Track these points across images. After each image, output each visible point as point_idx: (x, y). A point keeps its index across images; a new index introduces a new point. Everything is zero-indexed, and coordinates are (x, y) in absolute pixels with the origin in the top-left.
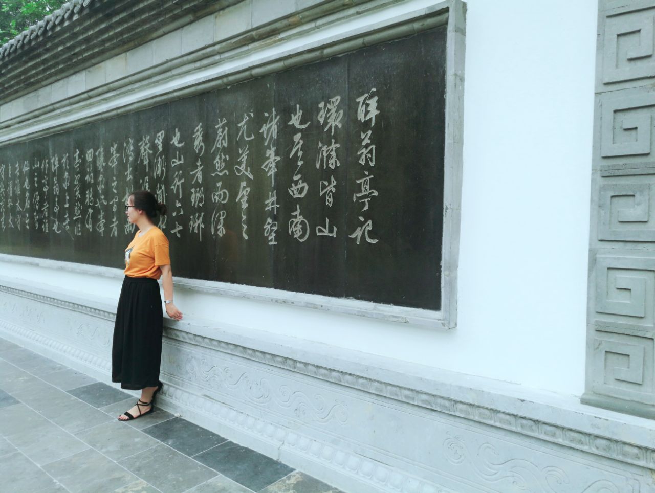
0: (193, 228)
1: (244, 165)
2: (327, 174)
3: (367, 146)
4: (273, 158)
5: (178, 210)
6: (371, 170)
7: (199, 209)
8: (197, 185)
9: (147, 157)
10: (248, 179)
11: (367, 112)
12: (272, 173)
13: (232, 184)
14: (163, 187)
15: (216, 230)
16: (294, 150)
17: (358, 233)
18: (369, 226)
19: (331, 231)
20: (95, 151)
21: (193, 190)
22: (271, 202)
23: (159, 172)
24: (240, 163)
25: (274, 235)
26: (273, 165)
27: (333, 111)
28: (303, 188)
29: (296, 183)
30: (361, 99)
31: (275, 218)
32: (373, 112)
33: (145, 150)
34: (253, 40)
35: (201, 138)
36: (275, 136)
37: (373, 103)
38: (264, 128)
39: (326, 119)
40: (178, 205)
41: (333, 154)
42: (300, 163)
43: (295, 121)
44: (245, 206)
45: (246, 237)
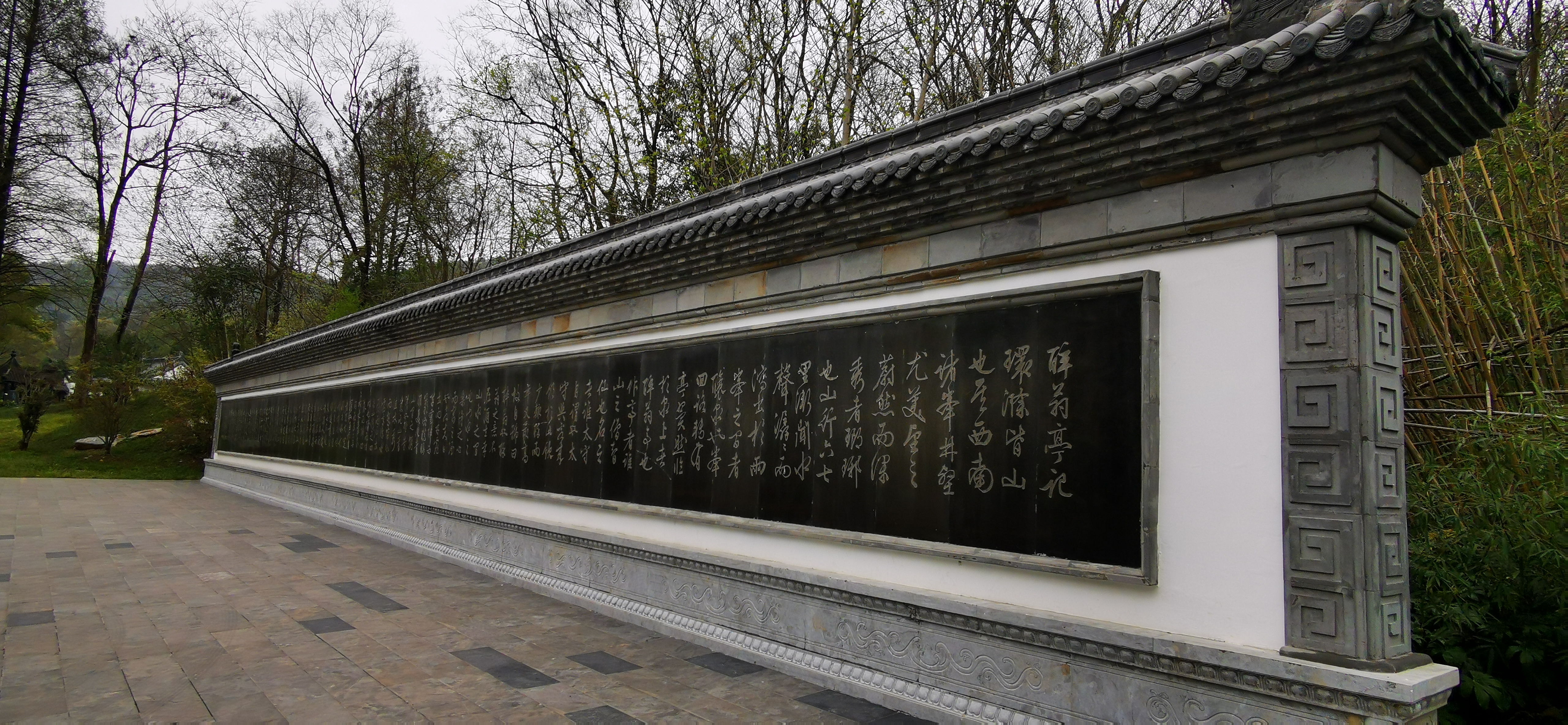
0: (847, 473)
1: (914, 407)
2: (1015, 423)
3: (1059, 398)
4: (950, 401)
5: (827, 451)
6: (1064, 423)
7: (856, 452)
8: (853, 424)
9: (786, 388)
10: (918, 421)
11: (1059, 365)
12: (949, 417)
13: (899, 426)
14: (807, 424)
15: (877, 476)
16: (976, 396)
17: (1050, 486)
18: (1063, 479)
19: (1019, 482)
20: (710, 376)
21: (848, 430)
22: (947, 448)
23: (802, 406)
24: (909, 404)
25: (949, 484)
26: (950, 409)
27: (1021, 360)
28: (986, 436)
29: (978, 429)
30: (1052, 351)
31: (952, 466)
32: (1065, 365)
33: (784, 380)
34: (927, 277)
35: (859, 373)
36: (953, 379)
37: (1065, 357)
38: (940, 370)
39: (1013, 367)
40: (827, 445)
41: (1022, 402)
42: (983, 409)
43: (977, 365)
44: (914, 451)
45: (915, 486)
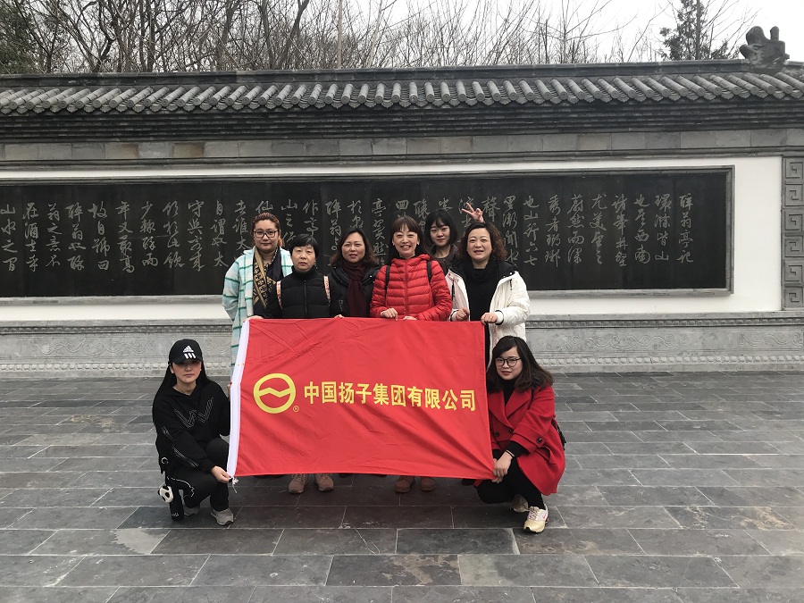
0: (549, 259)
1: (598, 222)
2: (662, 230)
3: (686, 219)
4: (622, 219)
5: (533, 248)
6: (689, 229)
7: (555, 248)
8: (553, 232)
9: (493, 211)
10: (601, 230)
11: (686, 204)
12: (622, 227)
13: (588, 233)
14: (514, 233)
15: (573, 259)
16: (639, 217)
17: (682, 258)
18: (688, 254)
19: (665, 257)
21: (549, 236)
22: (621, 243)
23: (510, 223)
24: (595, 221)
25: (623, 261)
26: (623, 224)
27: (665, 200)
28: (645, 237)
29: (640, 234)
30: (682, 197)
31: (624, 252)
32: (689, 204)
33: (491, 207)
35: (556, 204)
36: (624, 208)
37: (689, 200)
38: (615, 204)
39: (661, 204)
40: (531, 244)
41: (666, 220)
42: (643, 224)
43: (639, 202)
44: (599, 245)
45: (601, 263)
